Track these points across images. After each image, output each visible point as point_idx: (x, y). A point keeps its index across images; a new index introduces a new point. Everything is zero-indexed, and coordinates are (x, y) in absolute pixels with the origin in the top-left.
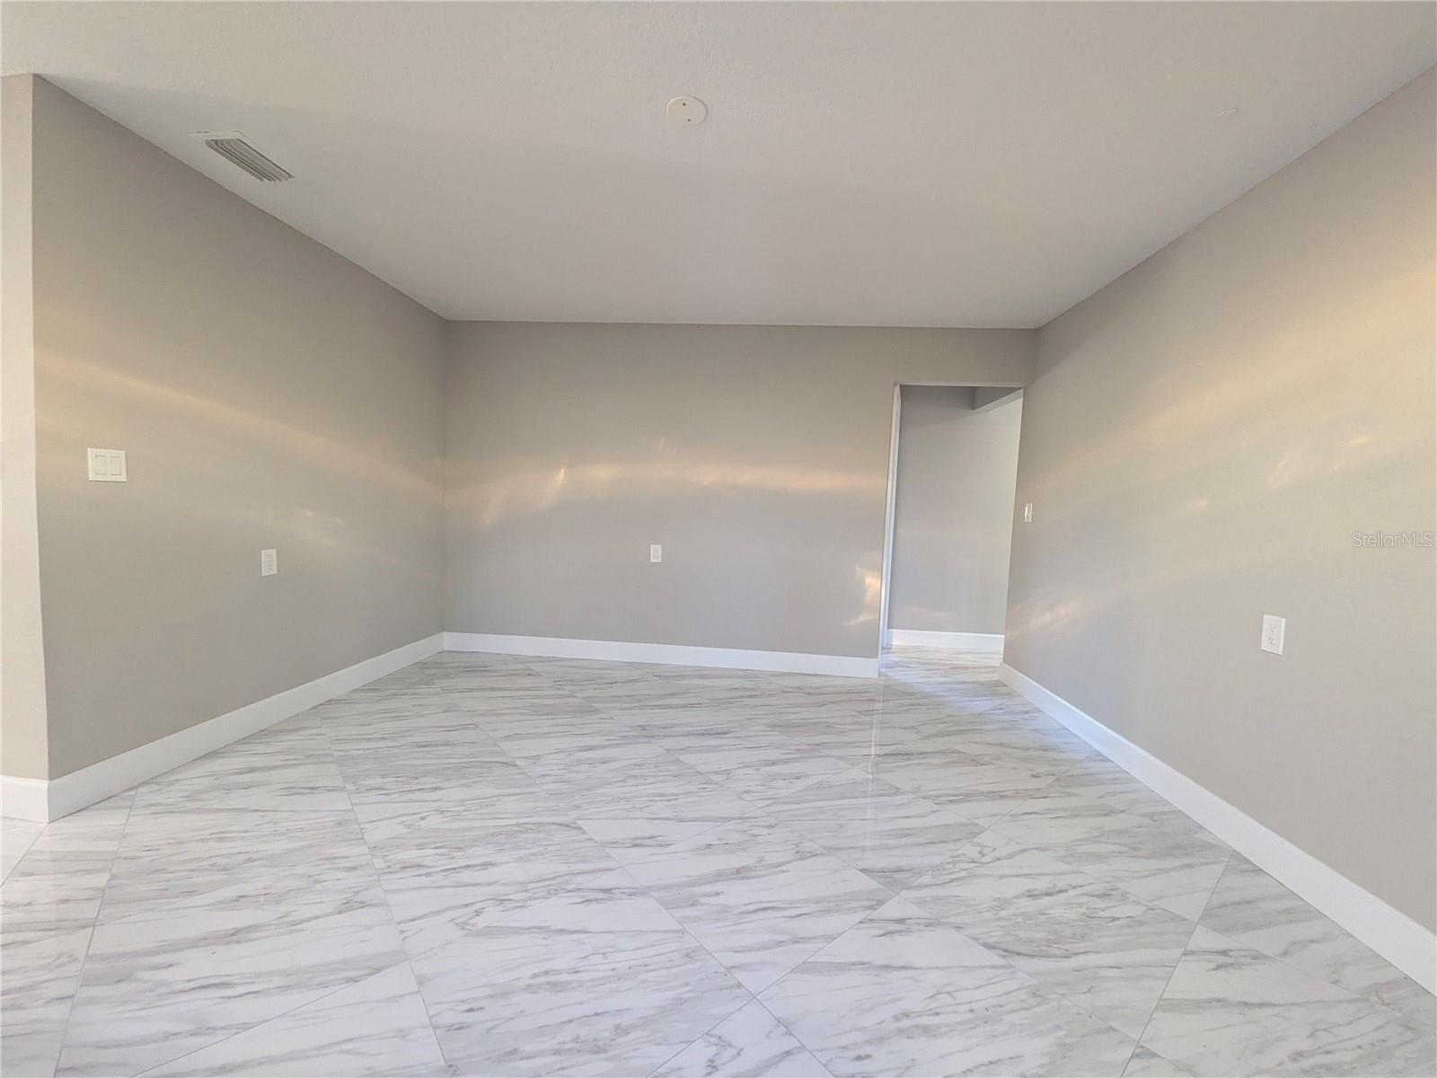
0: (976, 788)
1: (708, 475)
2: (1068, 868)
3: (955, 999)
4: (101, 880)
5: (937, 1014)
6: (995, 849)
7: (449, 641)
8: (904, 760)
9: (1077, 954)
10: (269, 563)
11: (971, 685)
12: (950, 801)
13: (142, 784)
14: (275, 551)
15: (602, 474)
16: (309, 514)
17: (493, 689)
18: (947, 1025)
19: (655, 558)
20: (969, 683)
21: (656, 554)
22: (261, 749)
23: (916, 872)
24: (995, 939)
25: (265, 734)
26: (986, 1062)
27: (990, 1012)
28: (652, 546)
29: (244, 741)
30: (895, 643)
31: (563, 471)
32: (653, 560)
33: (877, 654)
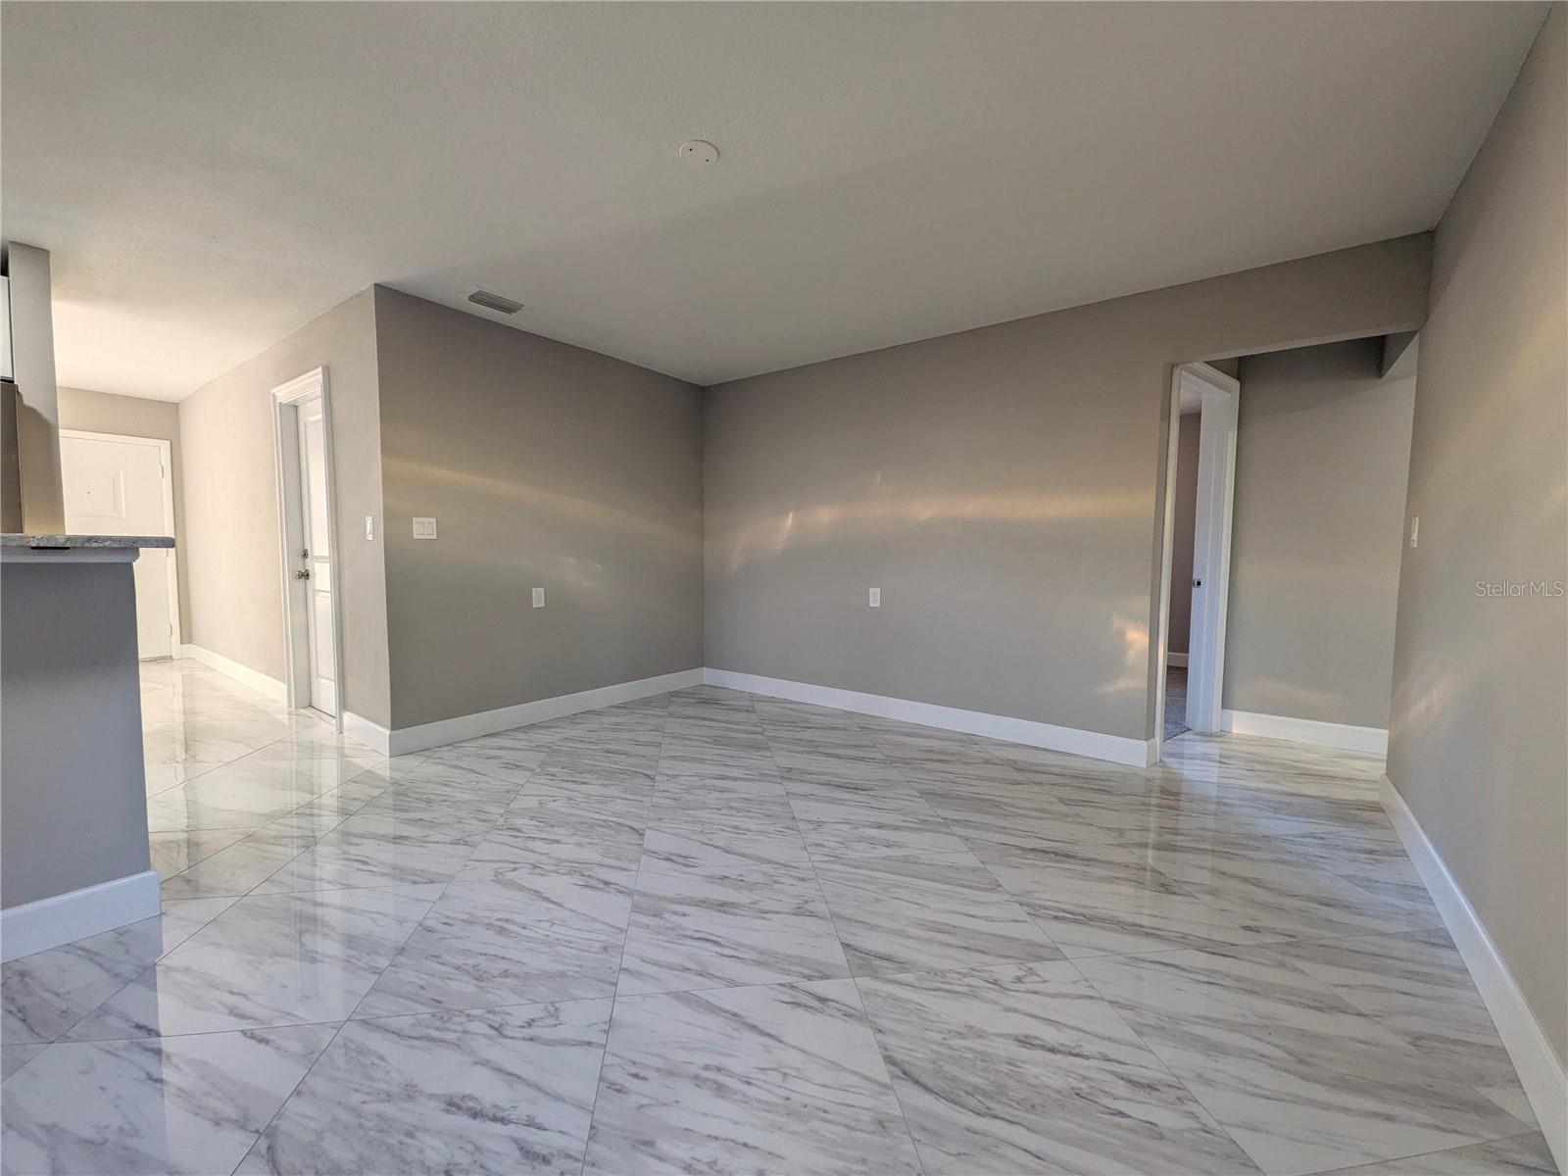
0: (1118, 914)
1: (926, 509)
2: (1136, 1039)
3: (783, 1082)
5: (748, 1083)
6: (1045, 982)
8: (1051, 860)
9: (996, 1117)
10: (538, 598)
11: (1312, 800)
12: (1056, 917)
13: (447, 745)
14: (544, 589)
15: (824, 516)
17: (704, 719)
18: (744, 1095)
19: (875, 602)
20: (1308, 796)
21: (875, 597)
23: (903, 966)
24: (906, 1058)
26: (742, 1142)
27: (805, 1110)
28: (872, 590)
30: (1236, 730)
31: (791, 515)
32: (871, 605)
33: (1149, 735)
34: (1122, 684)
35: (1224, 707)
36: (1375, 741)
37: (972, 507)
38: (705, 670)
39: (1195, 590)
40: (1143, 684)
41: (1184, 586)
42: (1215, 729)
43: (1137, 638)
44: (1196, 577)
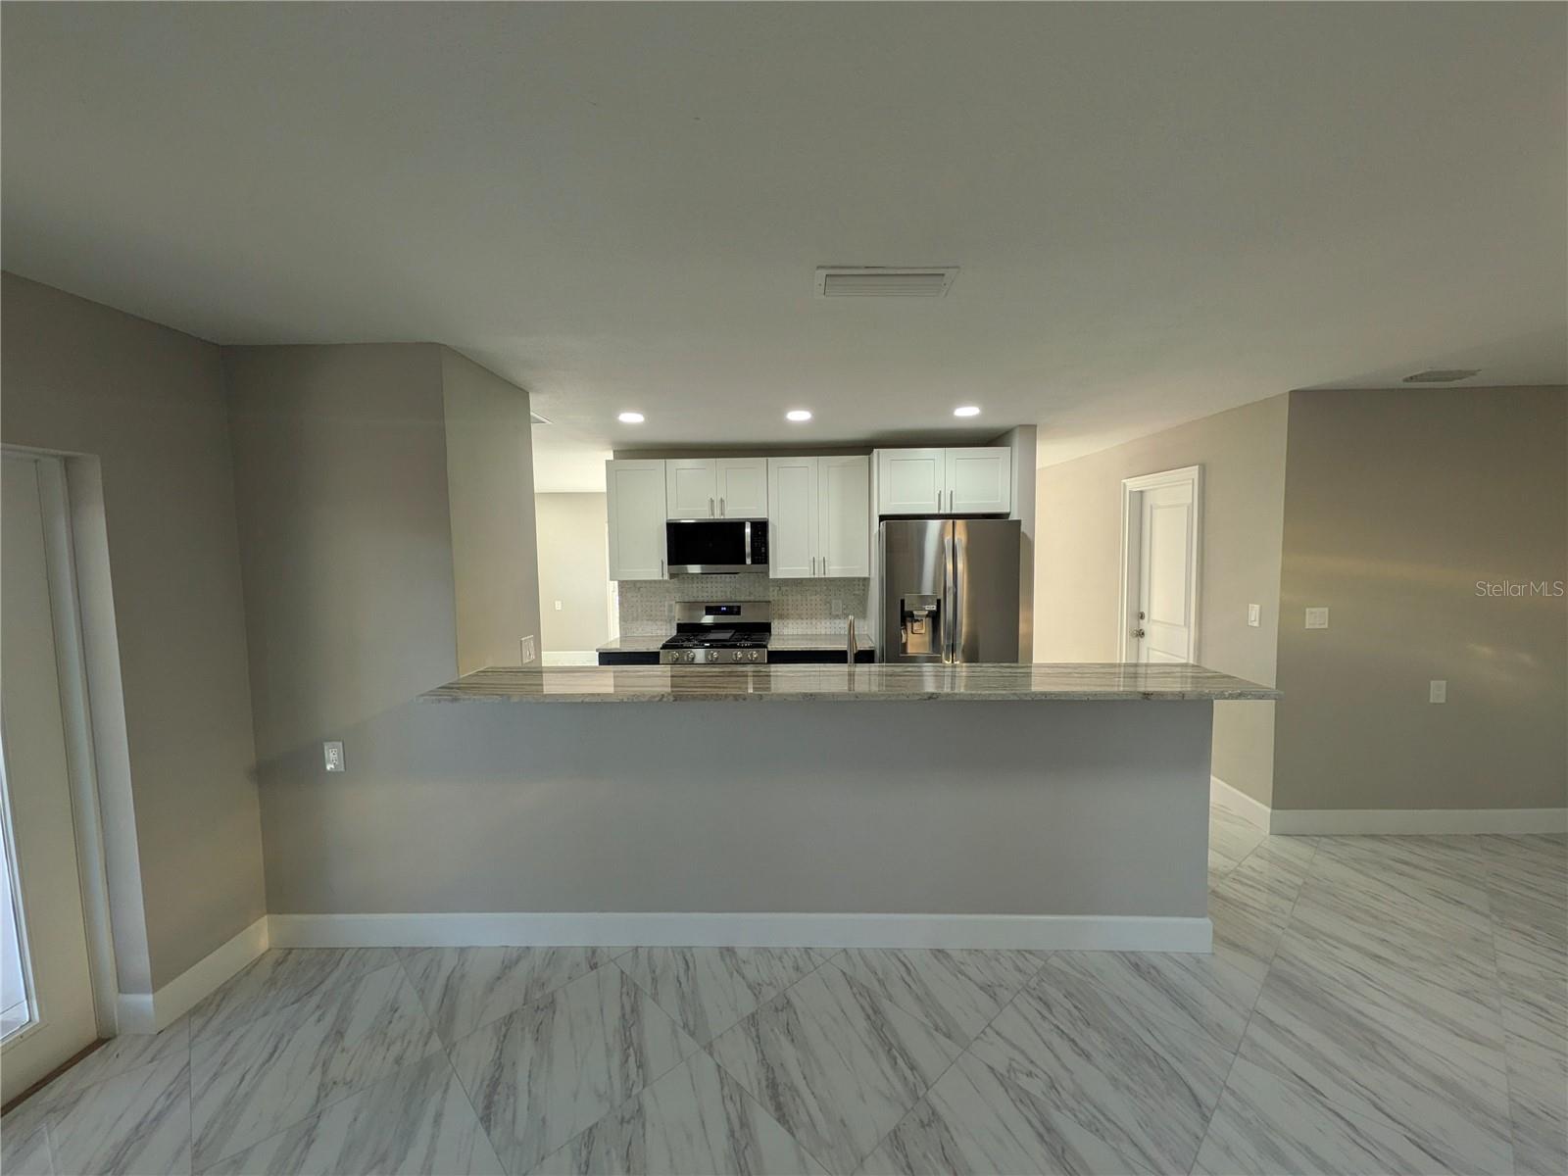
4: (1300, 882)
10: (1437, 692)
13: (1325, 836)
14: (1444, 682)
16: (1486, 651)
22: (1418, 850)
25: (1422, 839)
29: (1403, 837)
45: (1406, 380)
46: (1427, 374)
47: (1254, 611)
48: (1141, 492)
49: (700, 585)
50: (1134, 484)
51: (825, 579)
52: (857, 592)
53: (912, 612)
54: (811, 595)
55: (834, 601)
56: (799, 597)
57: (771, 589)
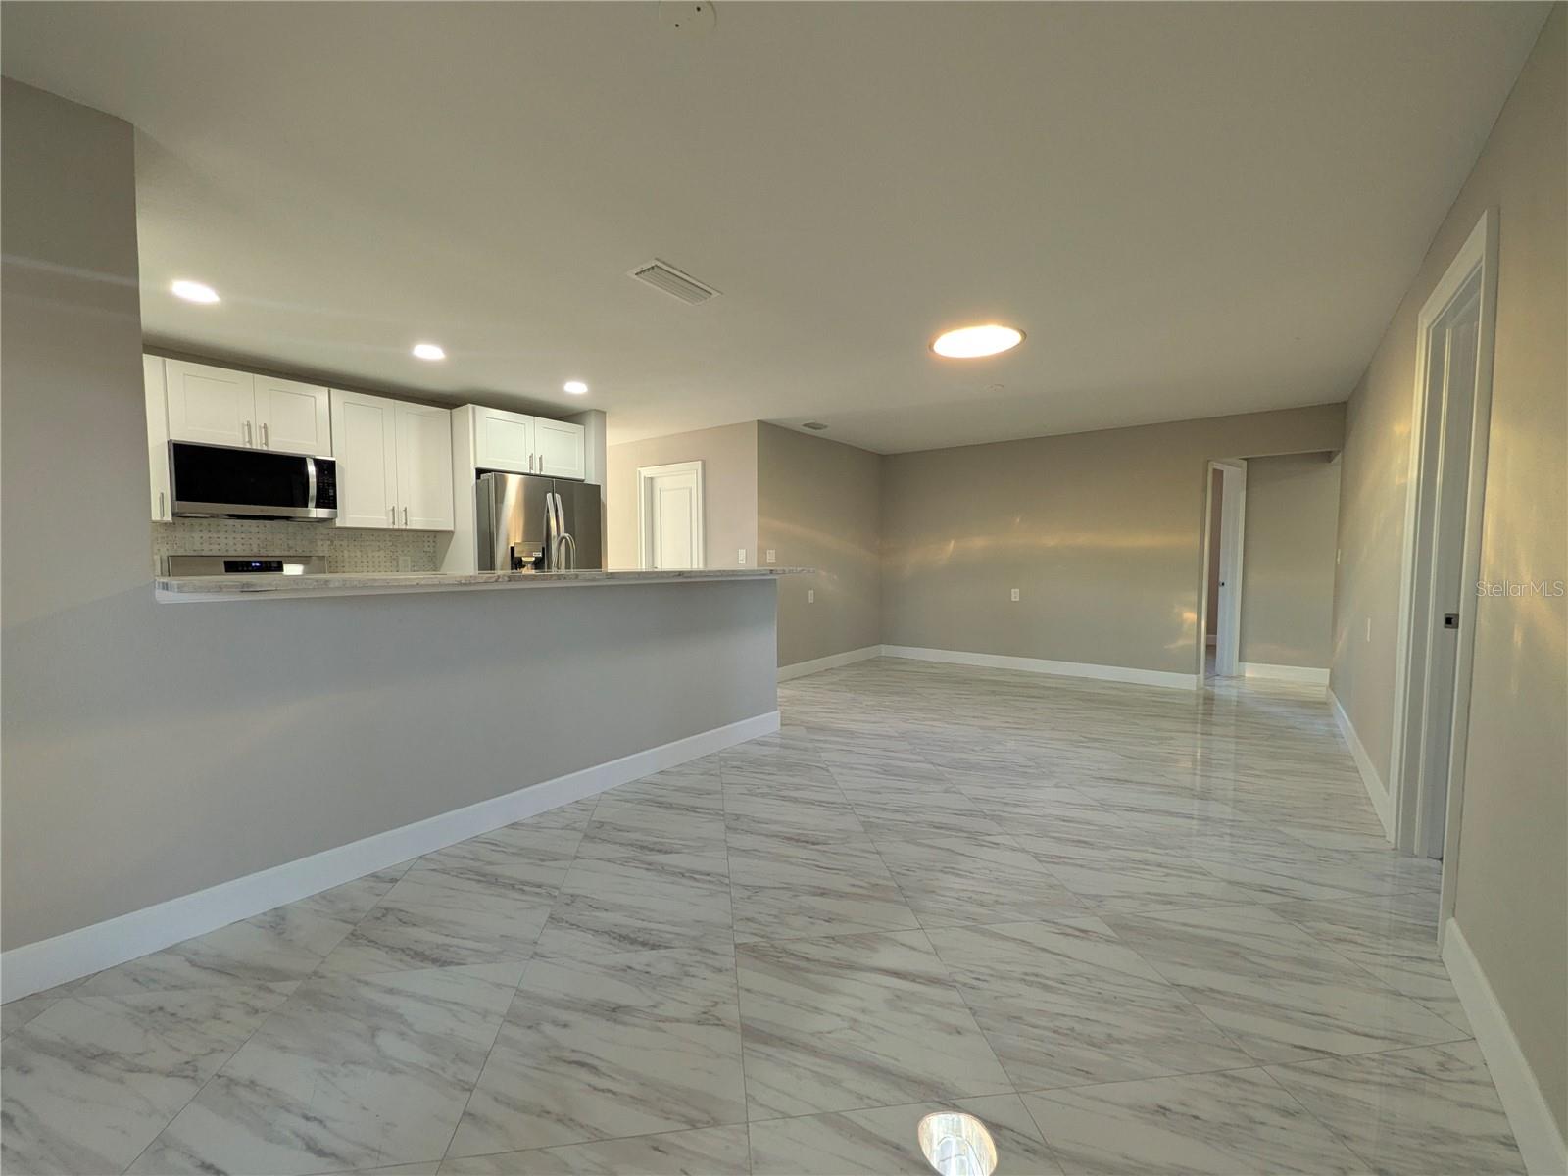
1: (1051, 540)
7: (885, 650)
14: (813, 591)
15: (977, 543)
16: (824, 574)
21: (1015, 594)
28: (1013, 590)
31: (952, 542)
32: (1013, 599)
33: (1198, 673)
34: (1181, 642)
35: (1240, 661)
36: (1322, 676)
37: (1083, 539)
38: (882, 645)
39: (1221, 589)
40: (1193, 641)
41: (1215, 585)
42: (1234, 675)
43: (1190, 616)
44: (1221, 580)
45: (805, 425)
46: (814, 424)
47: (742, 553)
48: (651, 479)
49: (206, 535)
50: (647, 472)
51: (405, 530)
52: (428, 549)
53: (521, 558)
54: (373, 551)
55: (401, 558)
56: (358, 554)
57: (320, 543)
